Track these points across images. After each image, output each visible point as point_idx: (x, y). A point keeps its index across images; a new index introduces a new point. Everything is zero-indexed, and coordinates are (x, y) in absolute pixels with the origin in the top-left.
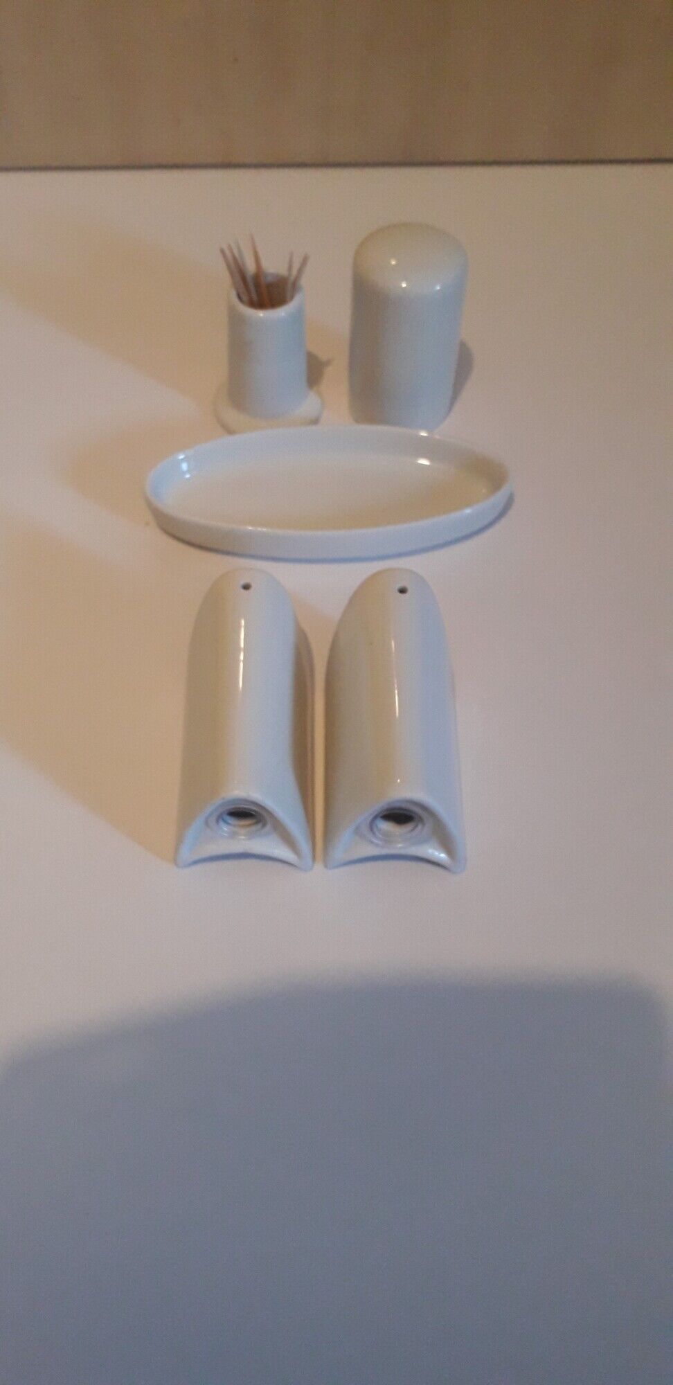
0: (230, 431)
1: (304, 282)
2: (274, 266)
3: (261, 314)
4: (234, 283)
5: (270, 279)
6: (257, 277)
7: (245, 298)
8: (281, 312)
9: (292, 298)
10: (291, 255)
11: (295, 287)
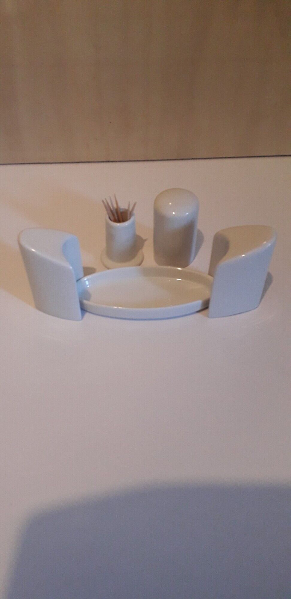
0: (108, 268)
1: (135, 212)
2: (123, 206)
3: (118, 224)
4: (108, 213)
5: (121, 211)
6: (117, 210)
7: (112, 218)
8: (126, 224)
9: (130, 218)
10: (129, 203)
11: (131, 214)
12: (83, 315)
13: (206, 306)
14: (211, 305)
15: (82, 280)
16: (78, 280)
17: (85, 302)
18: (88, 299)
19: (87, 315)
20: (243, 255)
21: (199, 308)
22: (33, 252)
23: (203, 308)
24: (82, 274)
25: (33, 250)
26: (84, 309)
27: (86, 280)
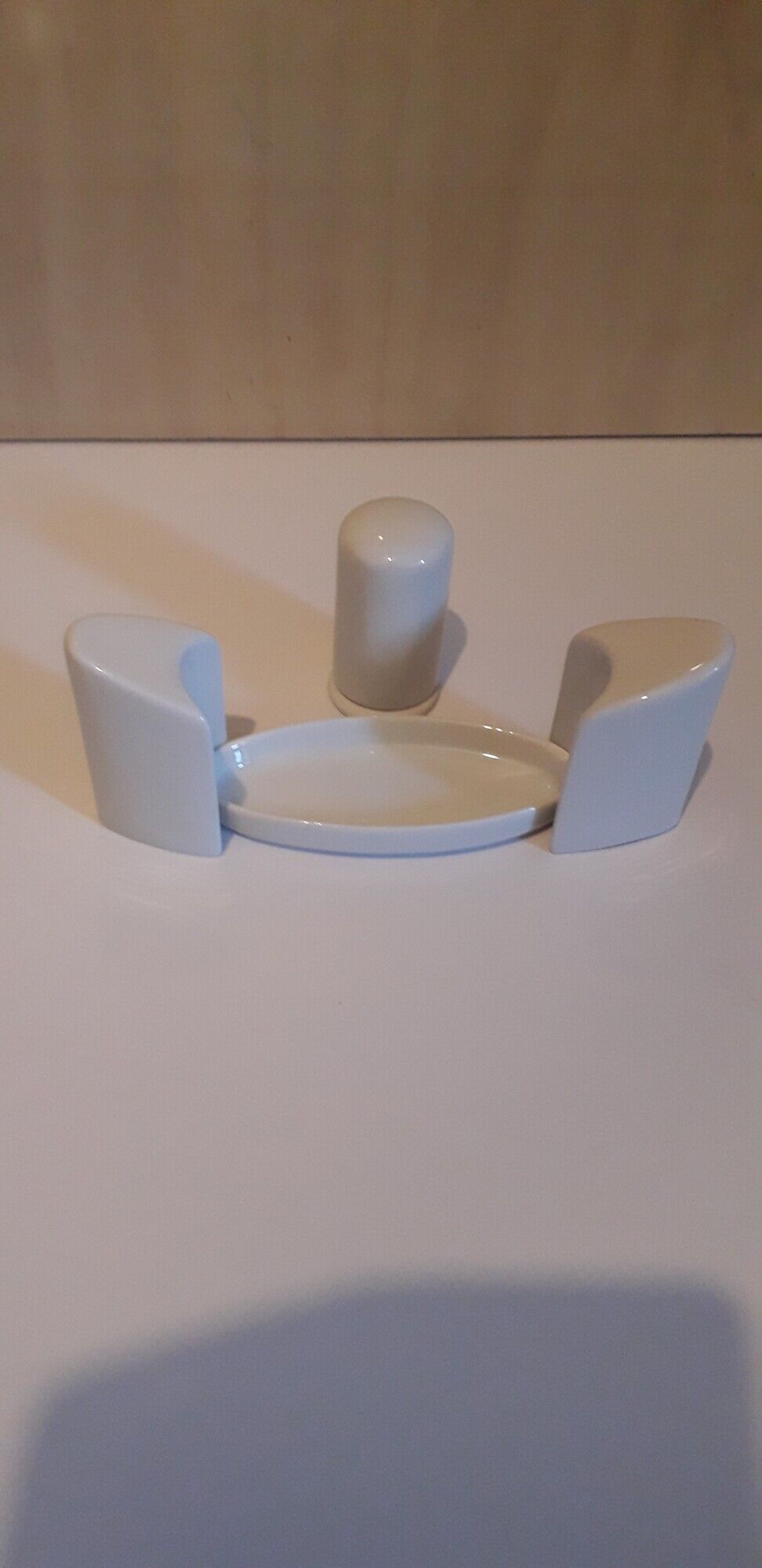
12: (225, 843)
13: (546, 821)
14: (560, 820)
15: (224, 749)
16: (215, 751)
17: (232, 807)
18: (238, 801)
19: (236, 840)
20: (644, 695)
21: (527, 829)
23: (539, 826)
24: (223, 734)
26: (227, 828)
27: (236, 750)
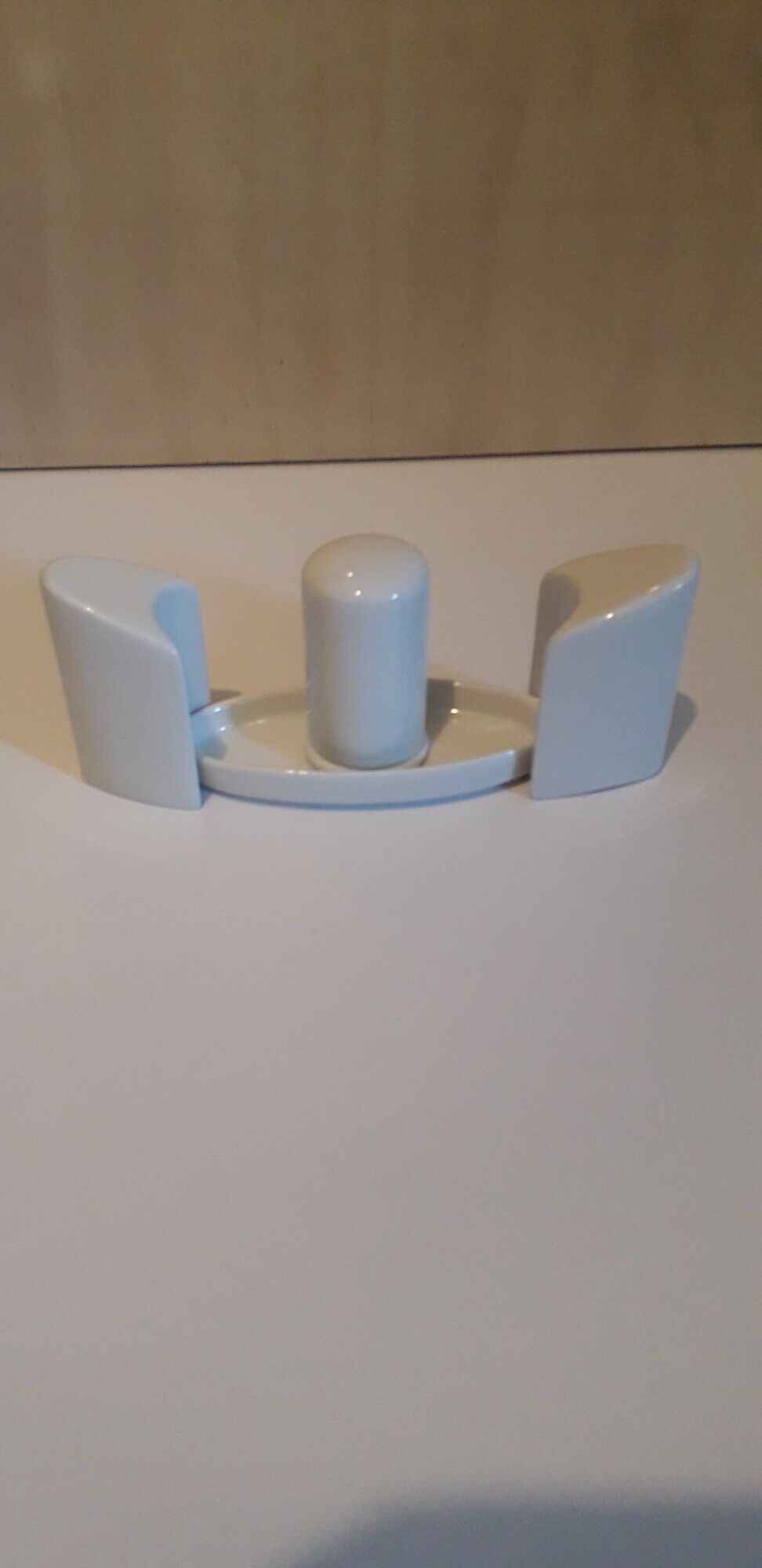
13: (524, 770)
14: (536, 772)
15: (207, 711)
16: (193, 712)
18: (217, 755)
20: (608, 612)
21: (508, 776)
22: (88, 614)
25: (88, 609)
27: (214, 714)
